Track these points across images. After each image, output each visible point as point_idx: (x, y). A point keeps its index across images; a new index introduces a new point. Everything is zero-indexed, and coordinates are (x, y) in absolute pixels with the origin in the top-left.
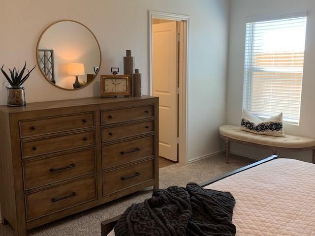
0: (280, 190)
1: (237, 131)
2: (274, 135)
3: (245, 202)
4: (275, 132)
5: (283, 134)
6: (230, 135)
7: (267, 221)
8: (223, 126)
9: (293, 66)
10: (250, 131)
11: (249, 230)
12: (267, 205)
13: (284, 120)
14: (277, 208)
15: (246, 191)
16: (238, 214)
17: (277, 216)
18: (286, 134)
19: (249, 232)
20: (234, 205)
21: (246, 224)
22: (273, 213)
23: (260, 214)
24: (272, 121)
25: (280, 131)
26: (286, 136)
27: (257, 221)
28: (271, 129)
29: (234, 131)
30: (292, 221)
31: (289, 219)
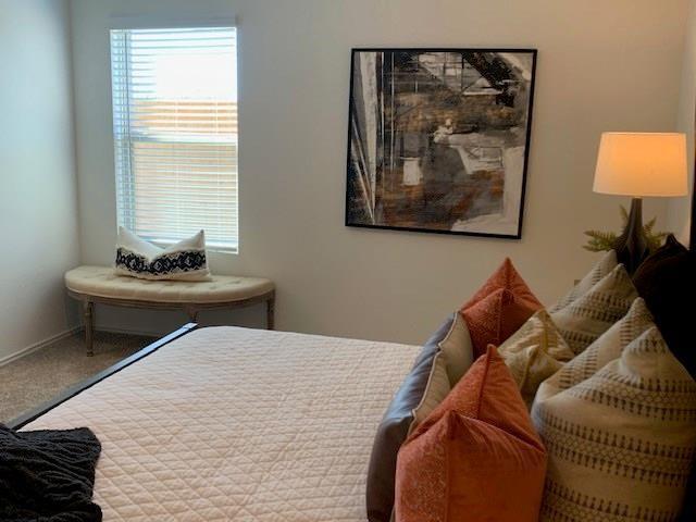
0: (201, 400)
1: (109, 279)
2: (189, 278)
3: (124, 443)
4: (191, 272)
5: (209, 275)
6: (92, 289)
7: (174, 475)
8: (74, 271)
9: (218, 129)
10: (138, 275)
11: (134, 506)
12: (174, 440)
13: (207, 244)
14: (195, 441)
15: (125, 417)
16: (106, 476)
17: (193, 459)
18: (213, 274)
19: (135, 511)
20: (97, 457)
21: (127, 493)
22: (187, 455)
23: (159, 464)
24: (184, 249)
25: (201, 270)
26: (214, 278)
27: (151, 480)
28: (183, 266)
29: (100, 280)
30: (225, 463)
31: (219, 460)
